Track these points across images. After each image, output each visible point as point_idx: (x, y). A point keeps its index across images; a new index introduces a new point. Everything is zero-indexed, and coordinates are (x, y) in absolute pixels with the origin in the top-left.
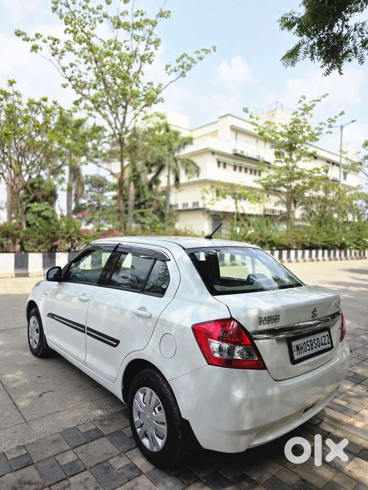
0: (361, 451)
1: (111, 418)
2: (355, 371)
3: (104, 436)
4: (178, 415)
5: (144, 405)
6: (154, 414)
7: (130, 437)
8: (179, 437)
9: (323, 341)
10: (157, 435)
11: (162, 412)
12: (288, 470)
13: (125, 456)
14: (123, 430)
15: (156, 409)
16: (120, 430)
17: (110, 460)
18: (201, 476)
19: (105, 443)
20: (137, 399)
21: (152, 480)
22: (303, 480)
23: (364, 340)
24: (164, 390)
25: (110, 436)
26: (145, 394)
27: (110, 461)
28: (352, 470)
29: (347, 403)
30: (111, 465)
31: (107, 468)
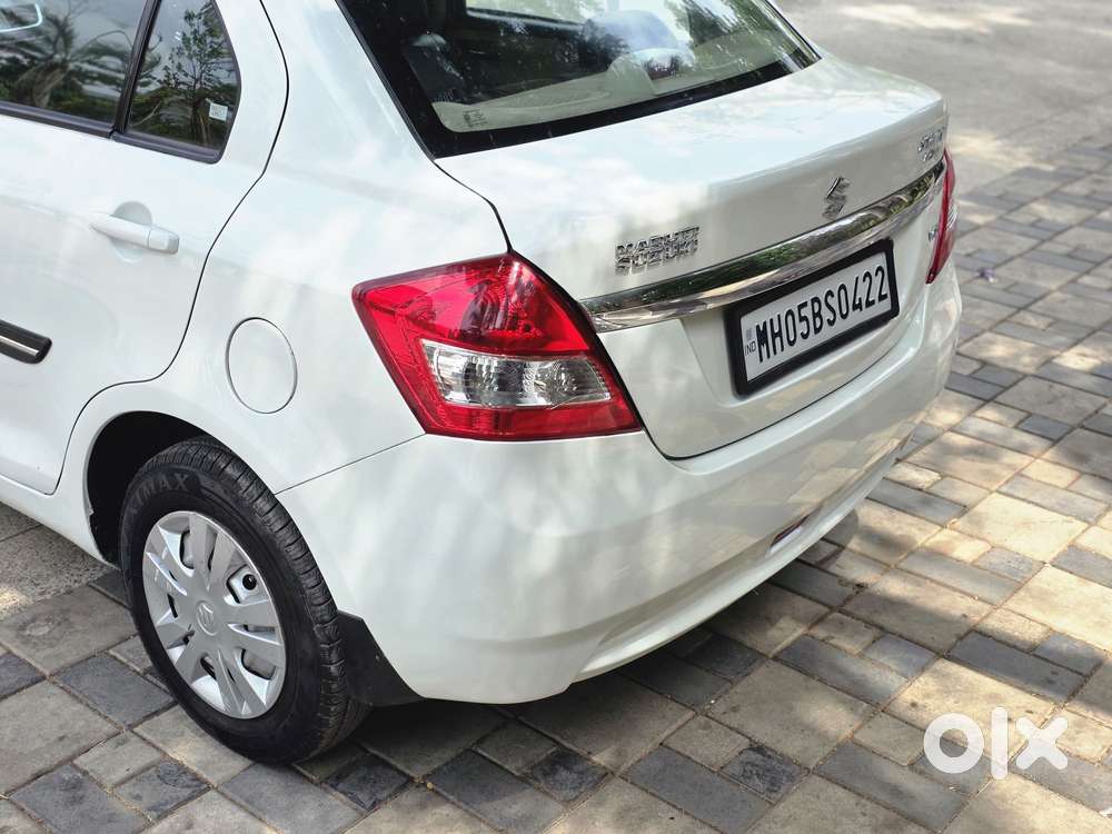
0: (961, 638)
1: (60, 613)
2: (984, 355)
3: (44, 678)
4: (321, 600)
5: (189, 573)
6: (229, 599)
7: (147, 671)
8: (333, 668)
9: (862, 294)
10: (247, 668)
11: (261, 593)
12: (713, 723)
13: (135, 738)
14: (111, 652)
15: (237, 584)
16: (105, 651)
17: (82, 758)
18: (417, 772)
19: (52, 704)
20: (153, 551)
21: (243, 803)
22: (759, 749)
23: (1040, 220)
24: (259, 519)
25: (68, 677)
26: (185, 534)
27: (81, 761)
28: (920, 702)
29: (935, 476)
30: (85, 773)
31: (75, 785)
